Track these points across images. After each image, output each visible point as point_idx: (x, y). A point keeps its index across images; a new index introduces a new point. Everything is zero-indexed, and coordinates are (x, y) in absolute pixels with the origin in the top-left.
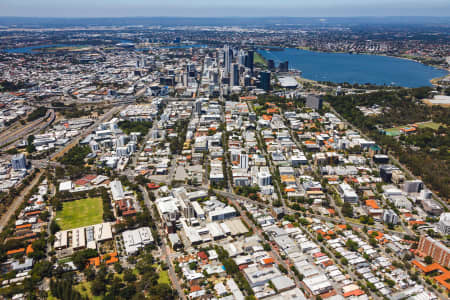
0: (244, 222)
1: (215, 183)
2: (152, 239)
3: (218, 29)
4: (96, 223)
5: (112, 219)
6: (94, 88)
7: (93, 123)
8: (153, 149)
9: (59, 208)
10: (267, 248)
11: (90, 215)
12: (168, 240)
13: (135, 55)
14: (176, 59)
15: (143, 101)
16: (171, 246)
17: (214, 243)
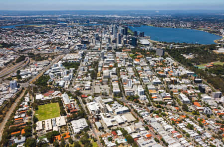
0: (133, 115)
1: (116, 94)
2: (87, 125)
4: (57, 116)
5: (65, 114)
7: (50, 63)
8: (82, 77)
9: (37, 109)
10: (147, 129)
11: (53, 112)
12: (95, 125)
13: (67, 29)
14: (88, 31)
15: (74, 52)
16: (97, 128)
17: (119, 126)
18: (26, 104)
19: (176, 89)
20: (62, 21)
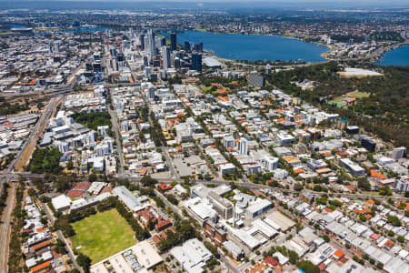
0: (281, 212)
1: (227, 175)
2: (210, 254)
3: (110, 13)
5: (147, 236)
6: (14, 79)
7: (38, 118)
8: (132, 143)
11: (115, 235)
12: (225, 250)
13: (40, 40)
14: (87, 43)
15: (81, 90)
17: (271, 244)
18: (37, 223)
19: (325, 149)
20: (17, 24)
